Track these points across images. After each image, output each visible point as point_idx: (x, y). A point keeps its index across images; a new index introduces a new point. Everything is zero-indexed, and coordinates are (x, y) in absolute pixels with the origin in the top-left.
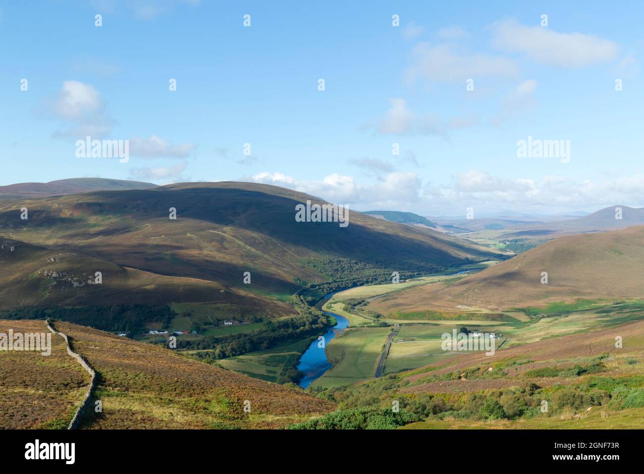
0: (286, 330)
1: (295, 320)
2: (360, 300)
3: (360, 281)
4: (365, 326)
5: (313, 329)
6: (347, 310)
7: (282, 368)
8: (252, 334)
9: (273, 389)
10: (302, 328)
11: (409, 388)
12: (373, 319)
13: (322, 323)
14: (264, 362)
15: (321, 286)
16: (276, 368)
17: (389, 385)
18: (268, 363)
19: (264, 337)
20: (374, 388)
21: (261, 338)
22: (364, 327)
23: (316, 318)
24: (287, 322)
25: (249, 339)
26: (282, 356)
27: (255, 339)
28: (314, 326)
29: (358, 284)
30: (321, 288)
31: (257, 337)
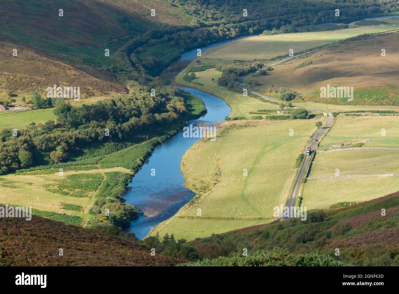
0: (102, 123)
1: (119, 104)
2: (253, 65)
3: (254, 25)
4: (264, 116)
5: (156, 123)
6: (226, 84)
7: (94, 200)
8: (32, 132)
9: (75, 236)
10: (133, 120)
11: (349, 237)
12: (280, 102)
13: (175, 110)
14: (56, 188)
15: (174, 35)
16: (81, 199)
17: (310, 233)
18: (65, 190)
19: (55, 139)
20: (279, 239)
21: (49, 140)
22: (261, 118)
23: (164, 99)
24: (103, 108)
25: (26, 141)
26: (92, 176)
27: (37, 141)
28: (158, 116)
29: (251, 30)
30: (172, 39)
31: (41, 137)
